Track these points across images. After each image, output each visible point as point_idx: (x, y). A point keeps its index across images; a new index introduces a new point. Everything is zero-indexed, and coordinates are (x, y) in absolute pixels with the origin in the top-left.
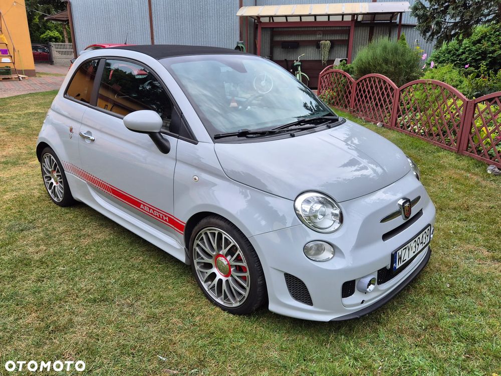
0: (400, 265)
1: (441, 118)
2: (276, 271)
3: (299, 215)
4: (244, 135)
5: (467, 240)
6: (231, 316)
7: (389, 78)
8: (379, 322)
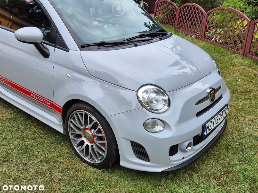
0: (208, 132)
1: (233, 33)
2: (125, 140)
3: (140, 102)
4: (102, 45)
5: (249, 113)
6: (95, 169)
7: (200, 6)
8: (193, 170)
